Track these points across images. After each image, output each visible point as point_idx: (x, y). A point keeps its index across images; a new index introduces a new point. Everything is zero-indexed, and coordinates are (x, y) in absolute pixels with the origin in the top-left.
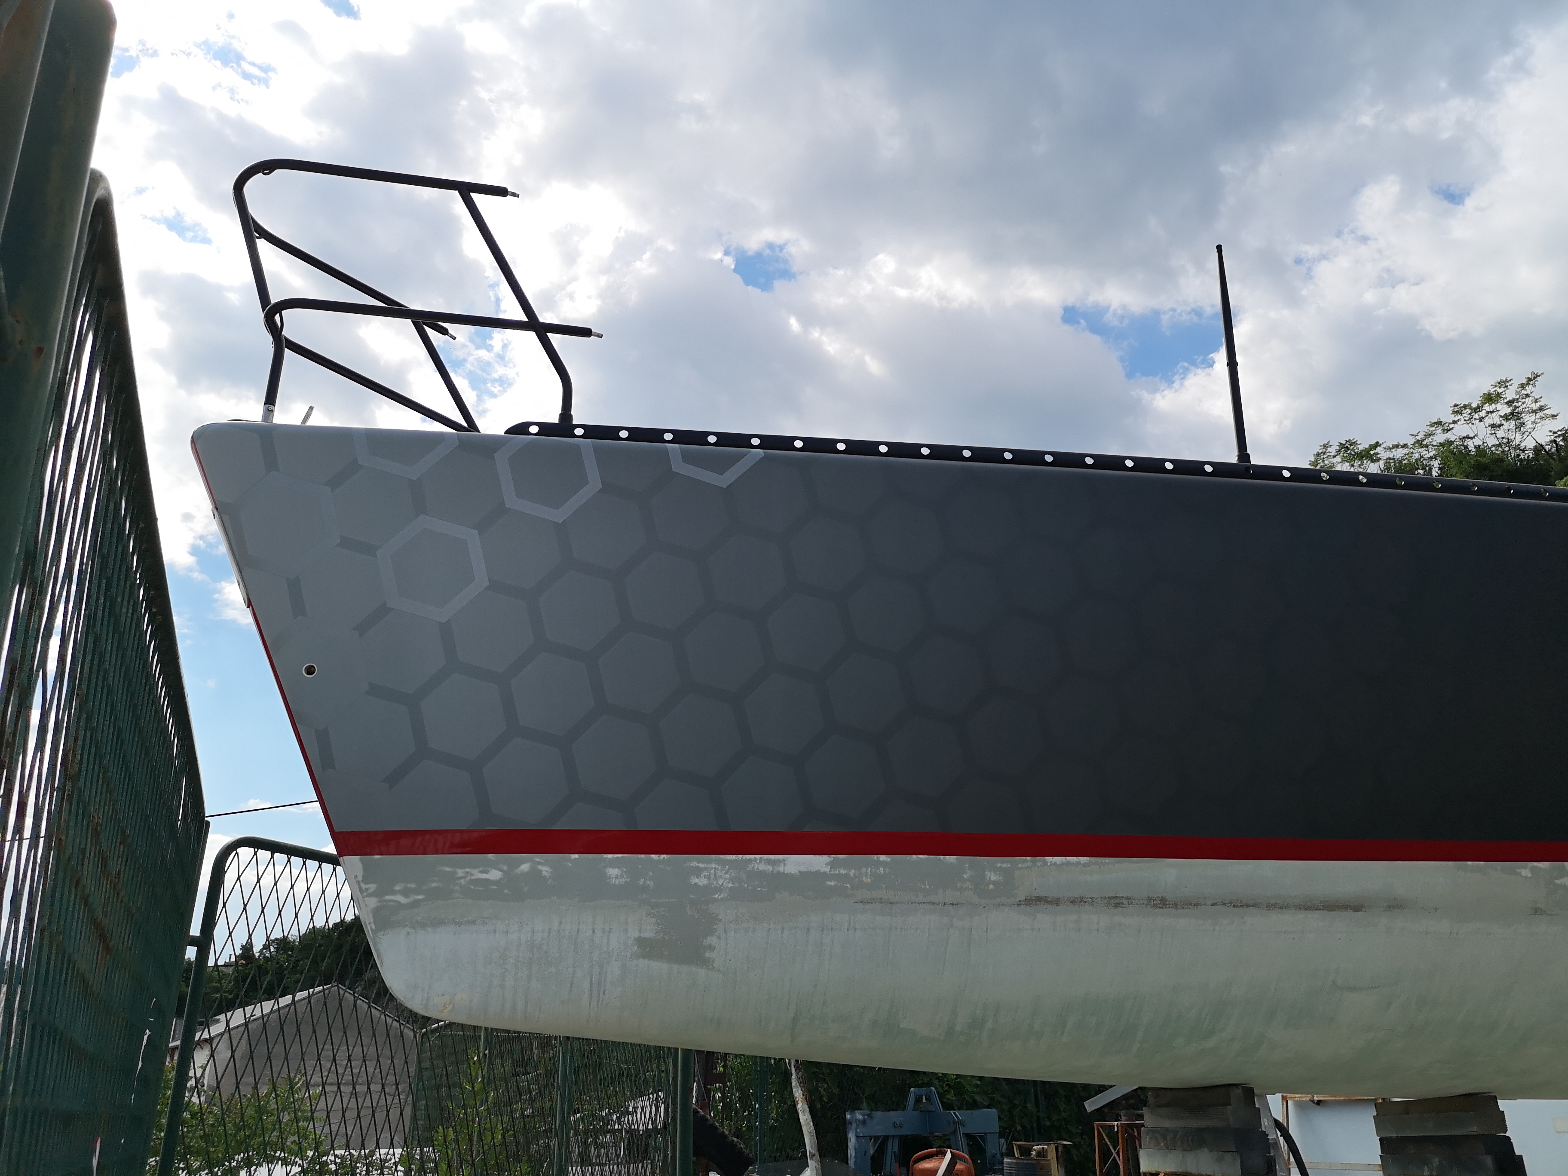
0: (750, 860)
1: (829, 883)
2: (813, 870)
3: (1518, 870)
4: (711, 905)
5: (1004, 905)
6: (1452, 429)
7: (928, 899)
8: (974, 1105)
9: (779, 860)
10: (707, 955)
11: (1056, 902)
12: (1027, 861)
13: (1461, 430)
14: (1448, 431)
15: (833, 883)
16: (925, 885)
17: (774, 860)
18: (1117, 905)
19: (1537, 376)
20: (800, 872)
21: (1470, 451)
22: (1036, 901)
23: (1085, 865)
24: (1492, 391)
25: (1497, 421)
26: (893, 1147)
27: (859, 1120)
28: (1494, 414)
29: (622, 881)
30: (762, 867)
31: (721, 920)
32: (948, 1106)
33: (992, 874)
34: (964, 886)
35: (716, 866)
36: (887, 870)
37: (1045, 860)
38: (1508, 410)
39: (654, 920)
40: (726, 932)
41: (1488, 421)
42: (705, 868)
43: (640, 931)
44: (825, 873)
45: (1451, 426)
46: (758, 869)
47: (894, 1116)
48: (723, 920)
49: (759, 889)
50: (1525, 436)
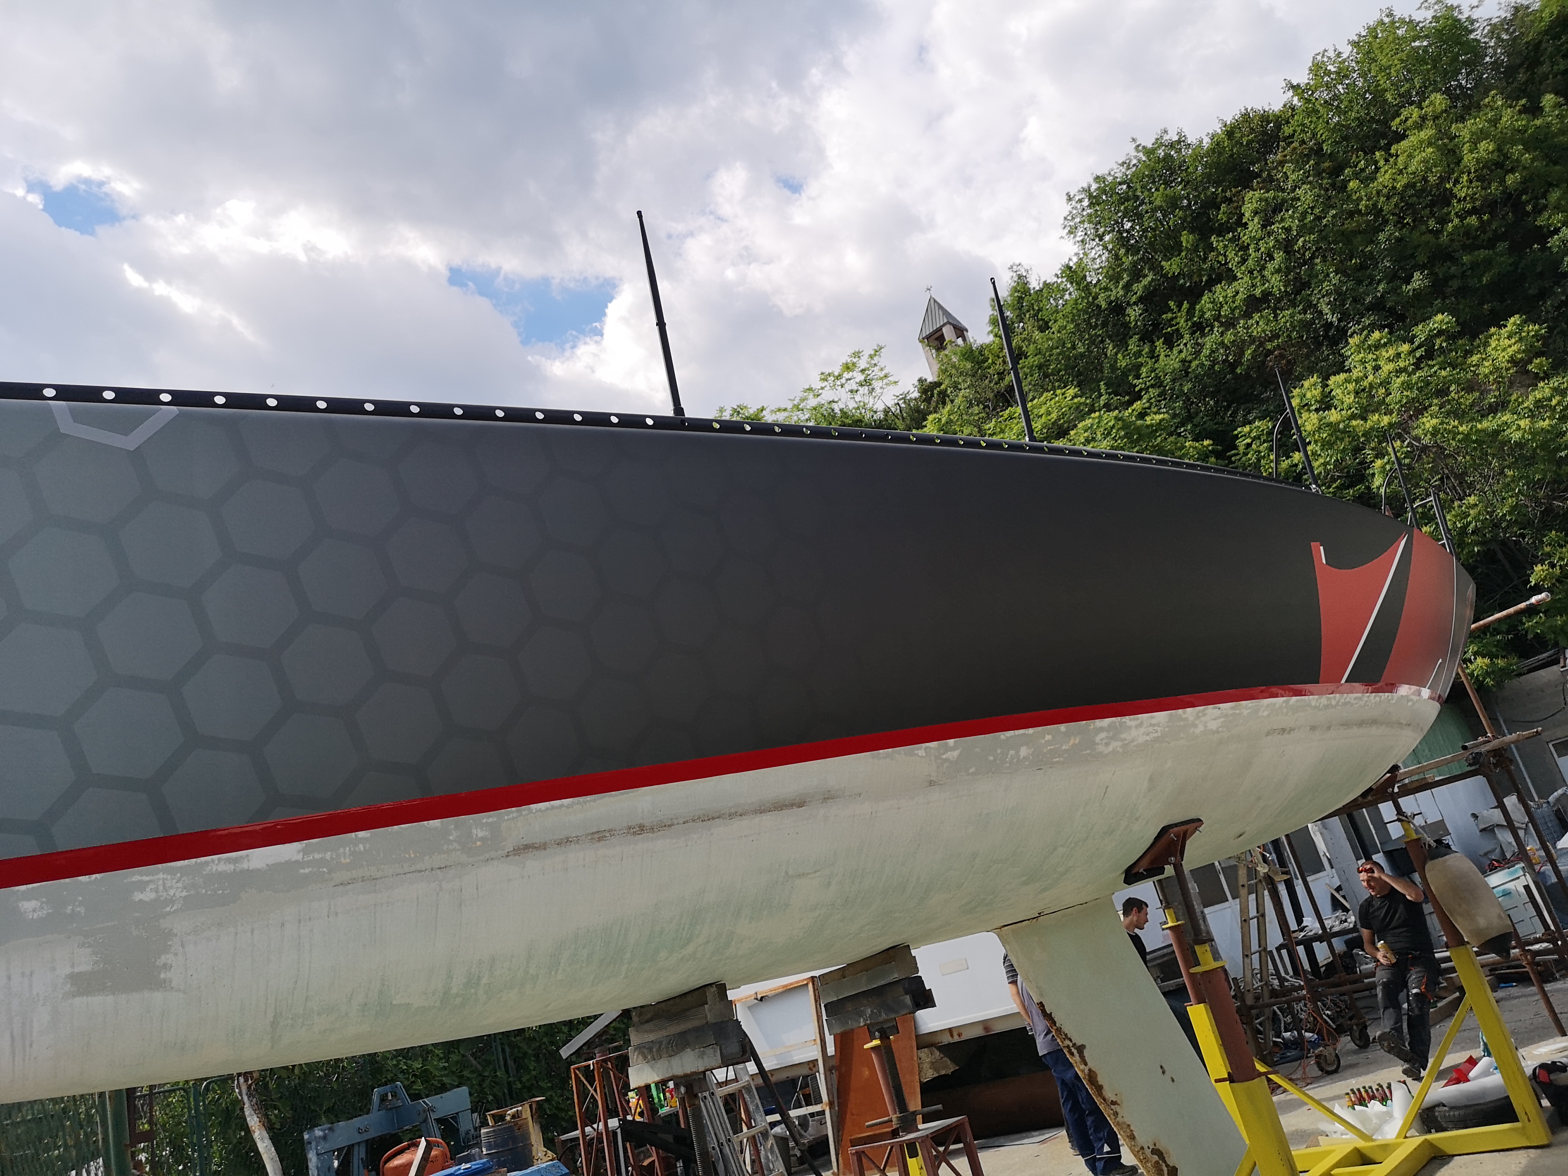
0: (207, 863)
1: (302, 871)
2: (283, 860)
3: (916, 752)
4: (161, 921)
5: (492, 859)
6: (821, 394)
7: (413, 869)
8: (443, 1088)
9: (241, 857)
10: (162, 976)
11: (544, 846)
12: (513, 812)
13: (827, 395)
14: (818, 396)
15: (307, 871)
16: (410, 854)
17: (236, 858)
18: (600, 839)
19: (881, 348)
20: (267, 865)
21: (836, 413)
22: (525, 848)
23: (568, 807)
24: (849, 360)
25: (855, 387)
26: (360, 1153)
27: (320, 1137)
28: (852, 381)
29: (42, 913)
30: (222, 867)
31: (176, 935)
32: (415, 1097)
33: (479, 830)
34: (451, 848)
35: (165, 876)
36: (368, 846)
37: (529, 808)
38: (861, 377)
39: (89, 950)
40: (182, 946)
41: (848, 387)
42: (148, 882)
43: (73, 966)
44: (297, 862)
45: (820, 391)
46: (216, 870)
47: (357, 1122)
48: (179, 934)
49: (221, 892)
50: (876, 400)
